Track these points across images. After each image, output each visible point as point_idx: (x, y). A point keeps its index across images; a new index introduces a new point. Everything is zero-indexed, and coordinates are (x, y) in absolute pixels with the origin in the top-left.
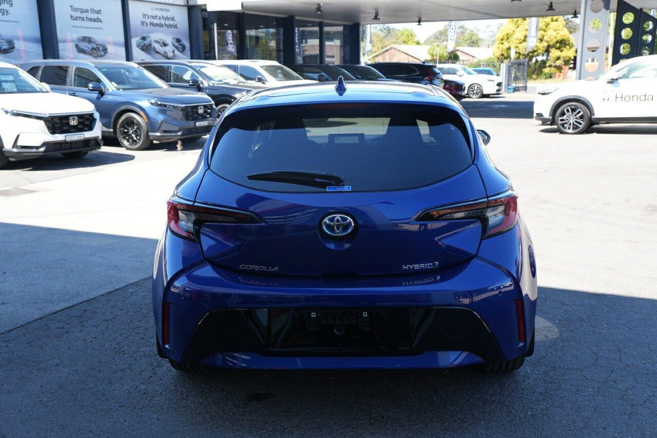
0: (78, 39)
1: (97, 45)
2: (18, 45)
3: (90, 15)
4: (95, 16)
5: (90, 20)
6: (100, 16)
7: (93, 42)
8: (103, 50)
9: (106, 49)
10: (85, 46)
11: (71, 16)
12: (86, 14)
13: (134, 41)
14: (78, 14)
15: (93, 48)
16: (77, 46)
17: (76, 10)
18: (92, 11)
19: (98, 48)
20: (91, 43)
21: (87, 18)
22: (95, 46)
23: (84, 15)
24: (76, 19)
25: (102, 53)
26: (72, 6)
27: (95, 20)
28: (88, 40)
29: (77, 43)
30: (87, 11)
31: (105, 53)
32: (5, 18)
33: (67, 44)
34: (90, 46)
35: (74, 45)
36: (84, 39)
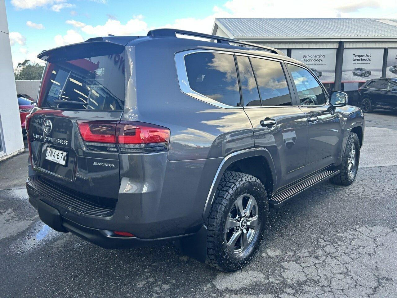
0: (355, 69)
1: (365, 71)
2: (323, 74)
3: (364, 58)
4: (367, 58)
5: (364, 60)
6: (369, 58)
7: (363, 70)
9: (370, 73)
10: (358, 72)
11: (353, 59)
12: (362, 57)
13: (388, 69)
14: (358, 58)
15: (363, 73)
16: (353, 73)
17: (357, 56)
18: (366, 56)
19: (366, 73)
21: (362, 59)
22: (364, 72)
23: (360, 58)
24: (356, 60)
25: (368, 75)
26: (354, 55)
27: (366, 60)
28: (361, 69)
29: (354, 71)
30: (363, 56)
32: (320, 63)
33: (348, 72)
34: (361, 72)
35: (352, 72)
36: (358, 69)
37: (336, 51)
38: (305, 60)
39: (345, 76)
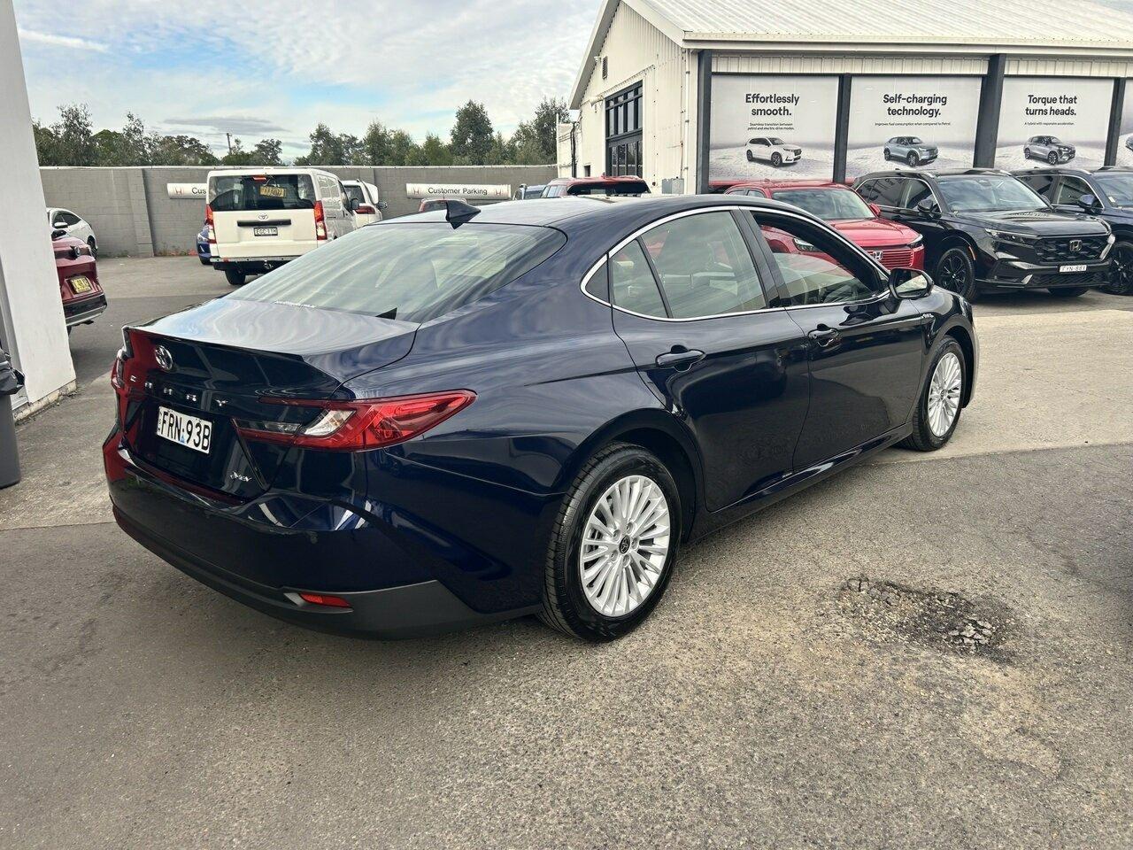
0: (1032, 140)
1: (1060, 147)
2: (941, 153)
3: (1057, 106)
4: (1065, 106)
5: (1057, 112)
6: (1073, 106)
7: (1053, 143)
8: (1067, 155)
9: (1074, 152)
10: (1040, 150)
11: (1027, 110)
12: (1052, 104)
13: (1123, 141)
14: (1040, 106)
15: (1052, 152)
16: (1027, 150)
17: (1036, 100)
18: (1062, 100)
19: (1060, 152)
20: (1050, 145)
21: (1051, 110)
22: (1055, 148)
23: (1048, 106)
24: (1033, 113)
25: (1066, 158)
26: (1031, 96)
27: (1063, 112)
28: (1048, 141)
29: (1028, 146)
30: (1054, 100)
31: (1070, 158)
32: (933, 120)
33: (1012, 148)
34: (1048, 150)
35: (1021, 148)
36: (1040, 140)
37: (979, 83)
38: (889, 109)
39: (1002, 160)
